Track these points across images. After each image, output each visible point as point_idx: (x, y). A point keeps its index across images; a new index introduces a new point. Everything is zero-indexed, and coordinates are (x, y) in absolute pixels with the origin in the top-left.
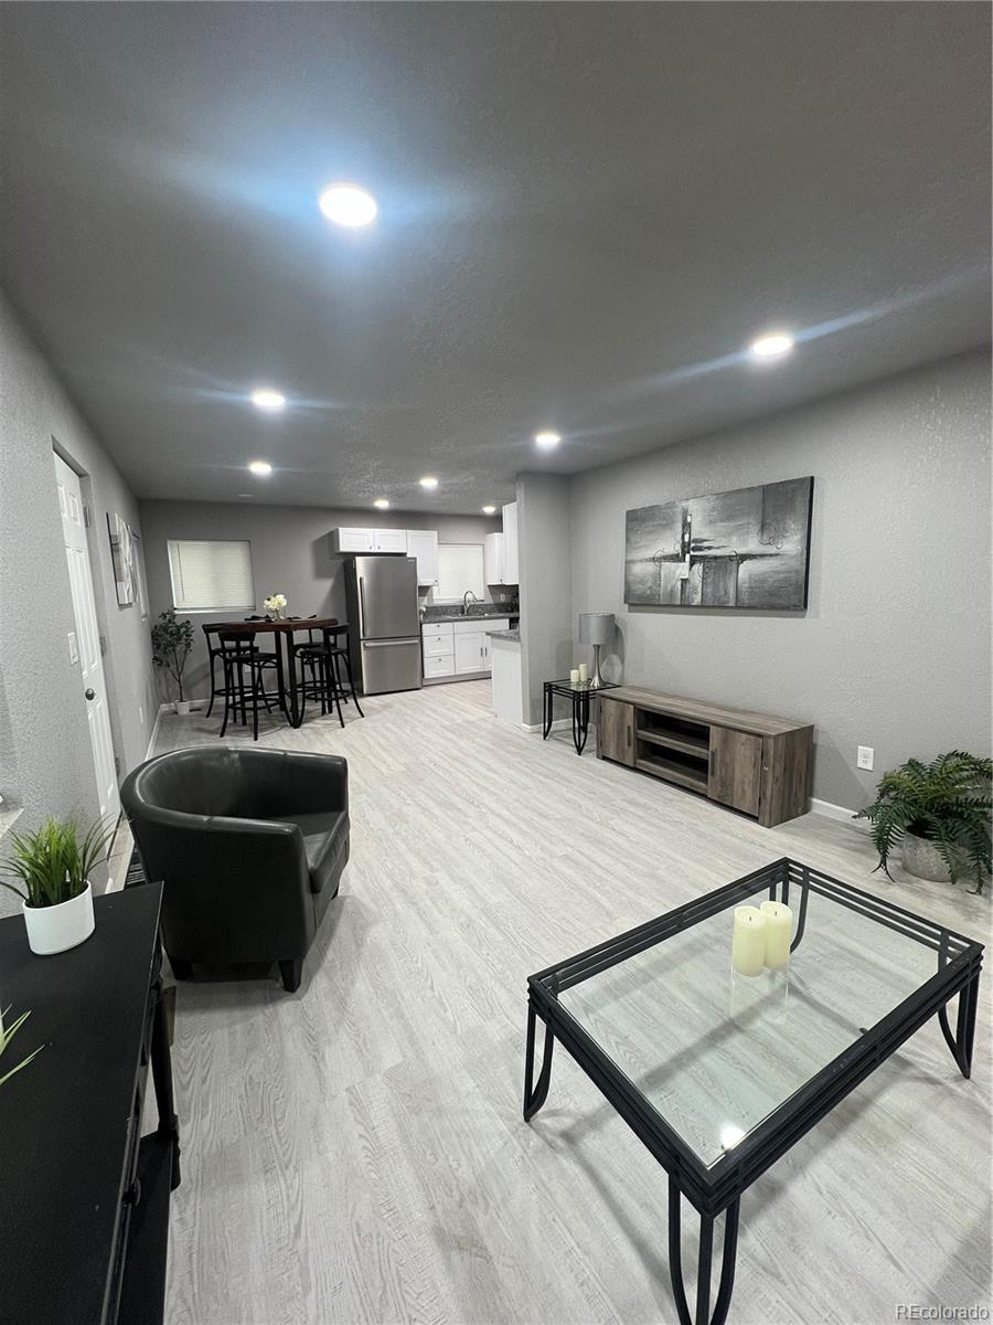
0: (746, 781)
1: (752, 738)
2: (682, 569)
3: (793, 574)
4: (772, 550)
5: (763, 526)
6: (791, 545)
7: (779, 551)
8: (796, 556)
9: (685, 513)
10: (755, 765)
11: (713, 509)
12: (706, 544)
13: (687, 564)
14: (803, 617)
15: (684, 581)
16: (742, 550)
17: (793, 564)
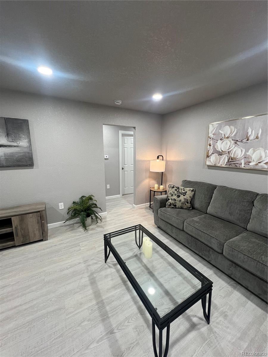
0: (35, 230)
1: (35, 214)
3: (27, 154)
4: (15, 144)
5: (7, 134)
6: (23, 143)
7: (18, 145)
8: (27, 147)
10: (38, 223)
14: (33, 168)
17: (26, 150)
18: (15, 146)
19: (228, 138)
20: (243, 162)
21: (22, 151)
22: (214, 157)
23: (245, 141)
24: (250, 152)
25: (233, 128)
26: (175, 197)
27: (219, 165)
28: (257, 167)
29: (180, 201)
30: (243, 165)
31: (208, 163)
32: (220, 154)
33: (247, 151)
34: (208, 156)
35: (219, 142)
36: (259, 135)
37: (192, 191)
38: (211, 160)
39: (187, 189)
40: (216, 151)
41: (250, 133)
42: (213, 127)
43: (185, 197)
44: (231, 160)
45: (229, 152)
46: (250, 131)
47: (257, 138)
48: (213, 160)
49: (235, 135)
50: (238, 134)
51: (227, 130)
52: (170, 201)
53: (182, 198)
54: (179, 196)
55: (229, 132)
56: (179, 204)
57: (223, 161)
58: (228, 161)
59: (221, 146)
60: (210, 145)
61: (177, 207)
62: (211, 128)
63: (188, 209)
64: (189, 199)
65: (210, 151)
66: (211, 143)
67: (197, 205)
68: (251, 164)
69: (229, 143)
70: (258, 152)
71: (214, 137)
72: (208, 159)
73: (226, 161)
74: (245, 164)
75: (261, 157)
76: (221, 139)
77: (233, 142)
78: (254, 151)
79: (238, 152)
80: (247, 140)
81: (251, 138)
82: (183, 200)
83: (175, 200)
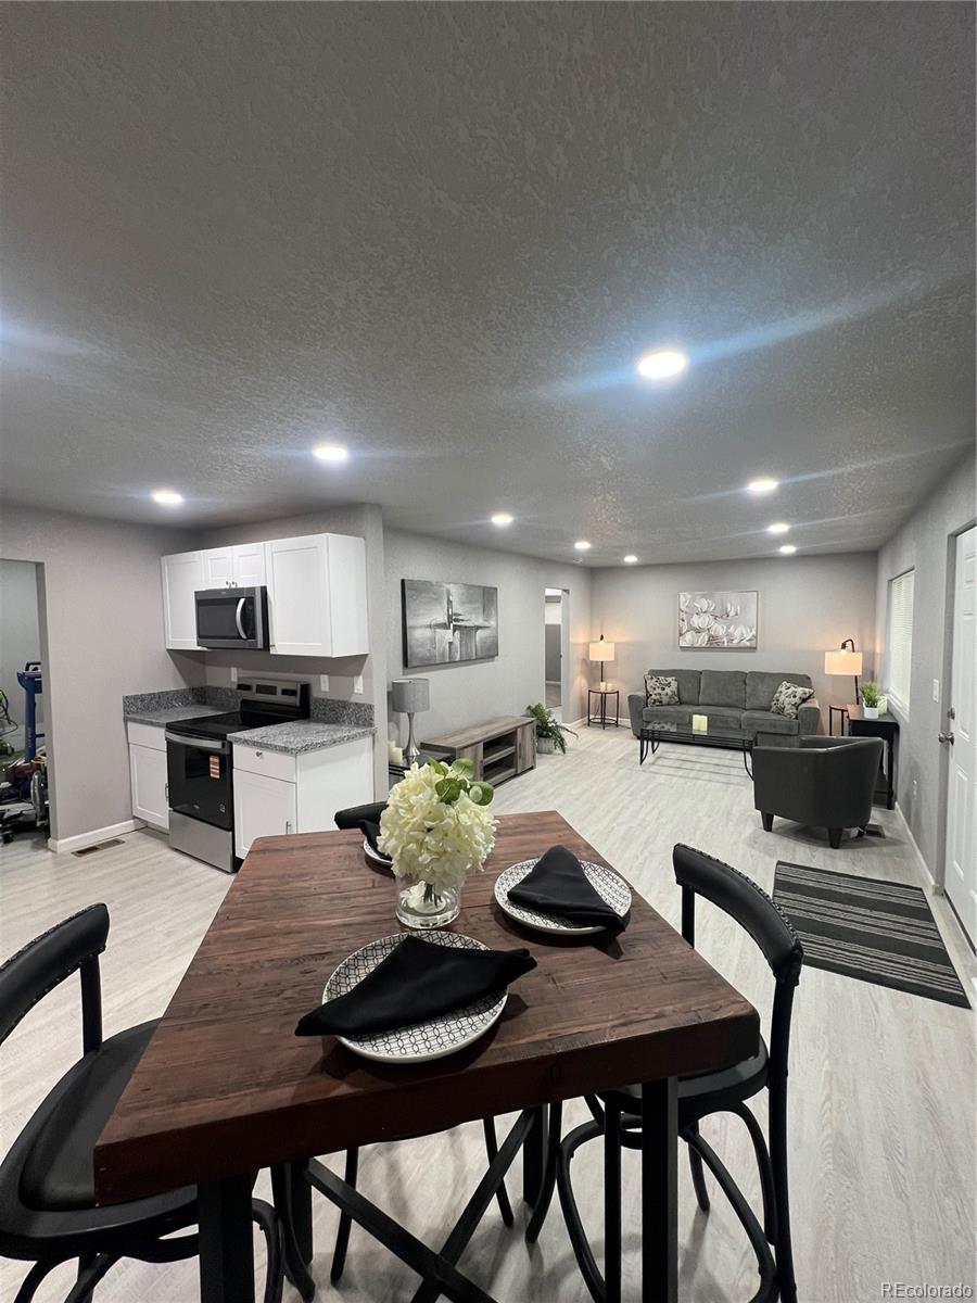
2: (448, 635)
3: (494, 638)
4: (487, 624)
5: (484, 610)
7: (490, 625)
8: (495, 628)
9: (449, 594)
11: (463, 594)
12: (460, 617)
13: (451, 631)
15: (451, 643)
16: (477, 624)
17: (495, 632)
18: (488, 627)
19: (705, 612)
21: (492, 635)
22: (690, 637)
23: (725, 617)
24: (731, 630)
25: (710, 602)
26: (659, 691)
27: (696, 645)
28: (741, 645)
29: (666, 694)
30: (726, 644)
31: (682, 644)
32: (698, 631)
33: (728, 628)
34: (681, 635)
35: (695, 617)
36: (739, 611)
37: (676, 680)
38: (687, 639)
39: (669, 679)
40: (691, 628)
41: (729, 609)
42: (685, 599)
43: (671, 689)
44: (712, 638)
45: (708, 629)
46: (729, 606)
47: (737, 614)
49: (714, 610)
50: (717, 609)
51: (704, 604)
52: (653, 696)
54: (663, 689)
55: (706, 606)
56: (665, 700)
58: (709, 640)
59: (697, 621)
60: (683, 620)
62: (682, 599)
63: (676, 704)
64: (675, 690)
65: (683, 629)
66: (684, 616)
68: (734, 642)
69: (707, 619)
71: (688, 610)
72: (681, 638)
73: (706, 639)
74: (728, 642)
75: (743, 635)
76: (697, 614)
77: (712, 617)
78: (736, 629)
80: (728, 616)
81: (731, 614)
82: (670, 693)
83: (659, 694)
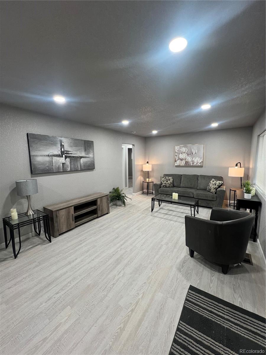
0: (106, 207)
1: (106, 197)
2: (62, 160)
3: (92, 162)
5: (85, 150)
6: (91, 155)
9: (61, 142)
11: (71, 143)
12: (70, 152)
13: (64, 158)
14: (93, 171)
15: (63, 164)
16: (81, 155)
17: (92, 159)
18: (88, 157)
19: (184, 153)
20: (191, 163)
21: (91, 160)
22: (179, 162)
23: (191, 154)
24: (193, 159)
25: (186, 148)
26: (165, 182)
27: (181, 165)
28: (197, 165)
29: (168, 183)
30: (191, 165)
31: (176, 165)
32: (182, 160)
33: (192, 159)
34: (175, 161)
35: (181, 155)
36: (196, 152)
37: (172, 178)
38: (177, 163)
39: (170, 178)
40: (179, 159)
41: (193, 151)
43: (170, 181)
44: (187, 162)
45: (185, 159)
47: (196, 153)
48: (178, 163)
49: (187, 152)
50: (188, 151)
51: (184, 149)
52: (163, 184)
53: (169, 182)
54: (167, 181)
55: (185, 151)
56: (168, 185)
57: (183, 163)
58: (185, 163)
60: (176, 156)
61: (167, 187)
62: (176, 148)
63: (172, 187)
64: (172, 182)
65: (176, 159)
67: (175, 184)
68: (194, 164)
70: (196, 159)
71: (178, 152)
72: (175, 162)
73: (184, 163)
74: (192, 164)
75: (198, 161)
76: (181, 153)
77: (187, 155)
78: (195, 159)
79: (189, 159)
80: (192, 154)
81: (194, 153)
82: (169, 183)
83: (166, 183)
